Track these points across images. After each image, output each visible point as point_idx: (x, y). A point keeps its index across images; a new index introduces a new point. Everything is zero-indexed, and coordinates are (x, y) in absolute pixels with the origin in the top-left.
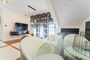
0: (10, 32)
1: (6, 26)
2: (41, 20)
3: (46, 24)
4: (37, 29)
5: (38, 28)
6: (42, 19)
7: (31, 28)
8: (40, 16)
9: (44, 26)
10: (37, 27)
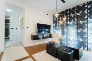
0: (32, 35)
1: (28, 28)
2: (70, 17)
3: (81, 22)
4: (63, 32)
5: (65, 30)
6: (72, 15)
7: (53, 29)
8: (68, 12)
9: (76, 26)
10: (63, 29)
